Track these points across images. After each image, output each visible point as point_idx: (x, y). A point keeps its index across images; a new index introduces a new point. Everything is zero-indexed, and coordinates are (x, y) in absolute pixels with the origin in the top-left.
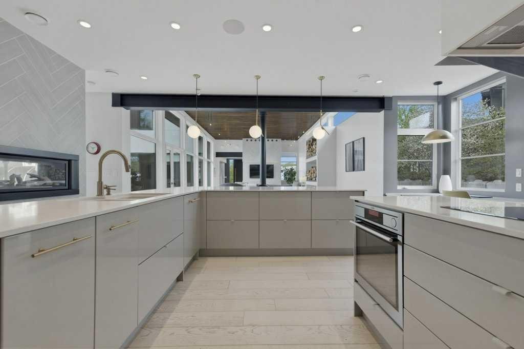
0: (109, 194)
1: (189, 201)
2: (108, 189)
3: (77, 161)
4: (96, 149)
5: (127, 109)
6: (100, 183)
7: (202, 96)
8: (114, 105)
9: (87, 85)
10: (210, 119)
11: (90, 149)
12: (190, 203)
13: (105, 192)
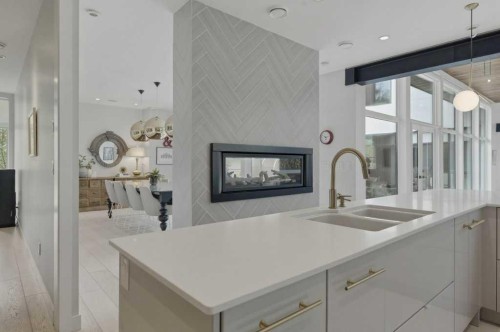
0: (342, 205)
1: (464, 226)
2: (342, 198)
3: (311, 155)
4: (328, 139)
5: (362, 85)
6: (333, 191)
7: (478, 37)
8: (348, 83)
9: (320, 66)
10: (488, 73)
11: (324, 139)
12: (467, 229)
13: (338, 202)
